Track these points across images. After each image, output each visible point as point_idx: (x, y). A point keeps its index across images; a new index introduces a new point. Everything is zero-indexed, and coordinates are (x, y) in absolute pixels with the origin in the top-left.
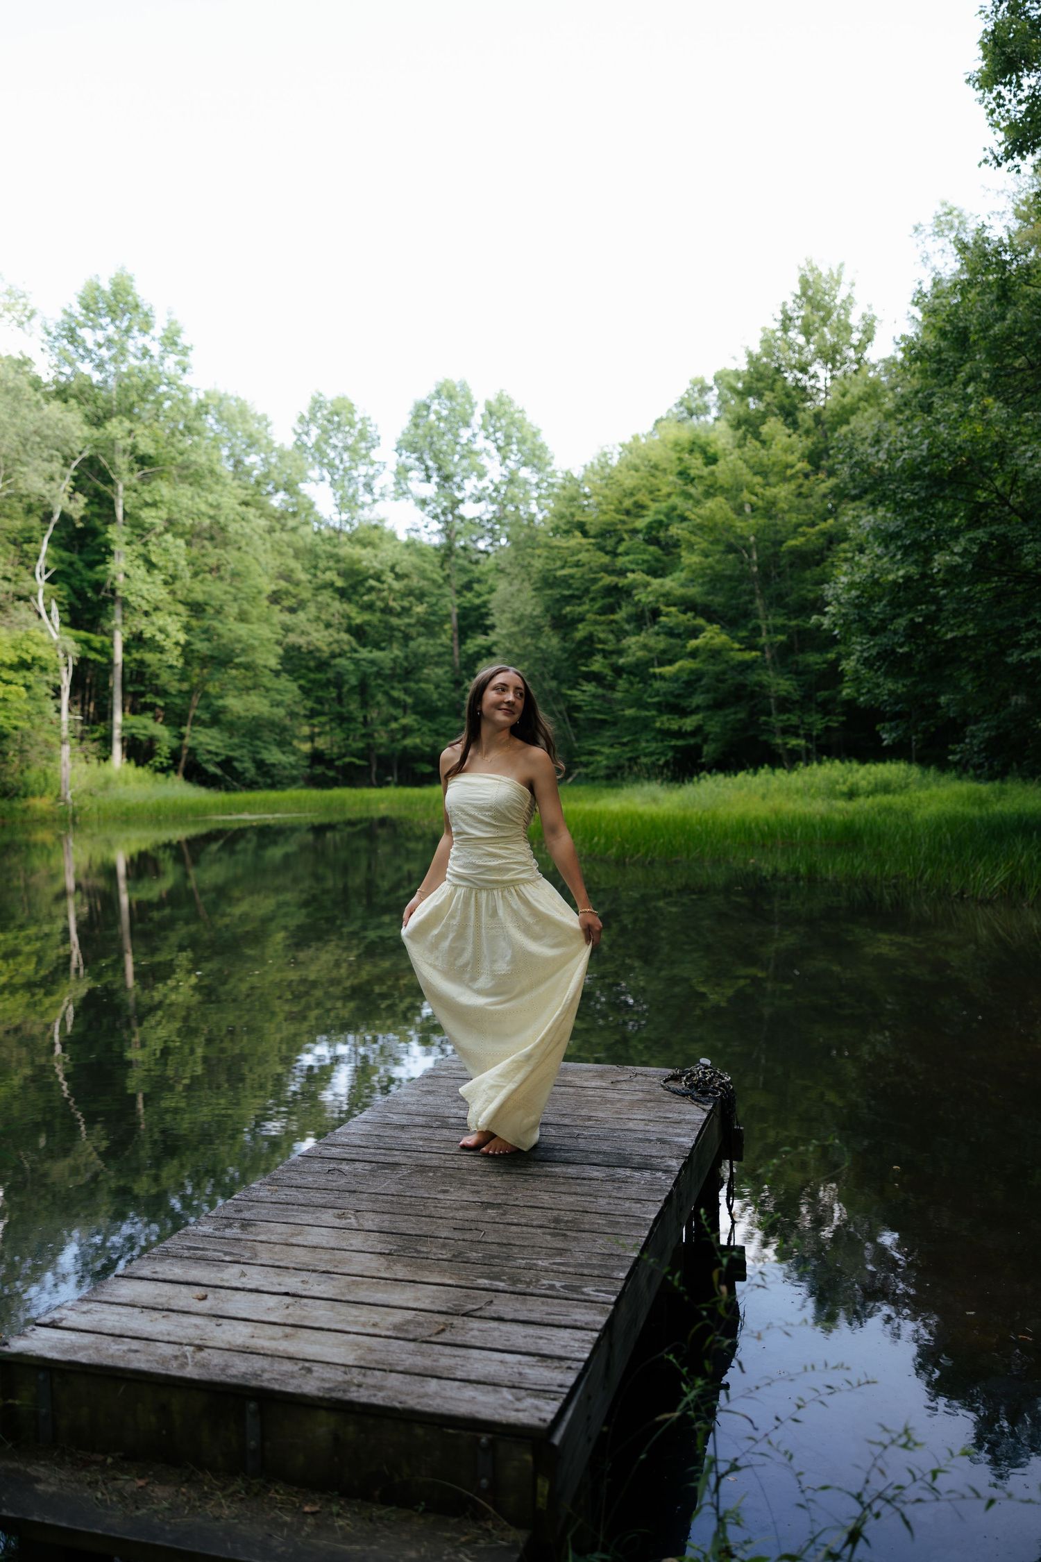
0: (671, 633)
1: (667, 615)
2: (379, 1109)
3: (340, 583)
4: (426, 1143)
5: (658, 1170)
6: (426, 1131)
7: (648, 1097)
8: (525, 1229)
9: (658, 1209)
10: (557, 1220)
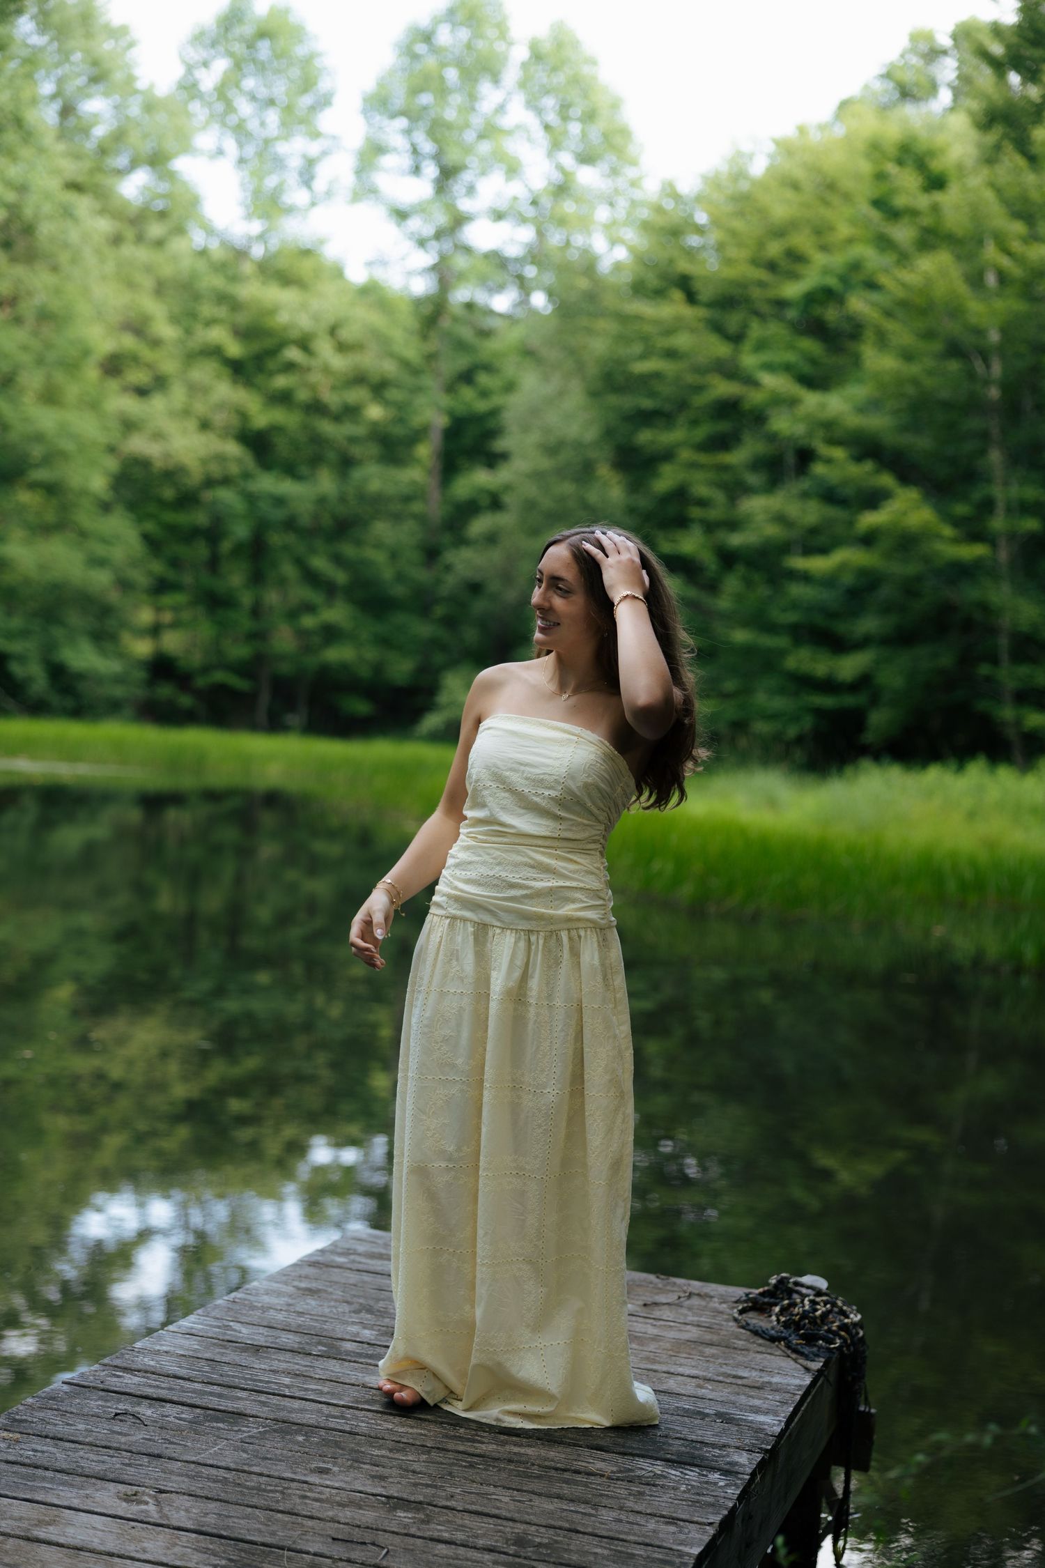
0: (830, 496)
1: (829, 461)
2: (214, 1314)
3: (234, 349)
4: (298, 1382)
5: (714, 1469)
6: (299, 1359)
7: (708, 1337)
8: (461, 1551)
9: (707, 1539)
10: (521, 1541)
